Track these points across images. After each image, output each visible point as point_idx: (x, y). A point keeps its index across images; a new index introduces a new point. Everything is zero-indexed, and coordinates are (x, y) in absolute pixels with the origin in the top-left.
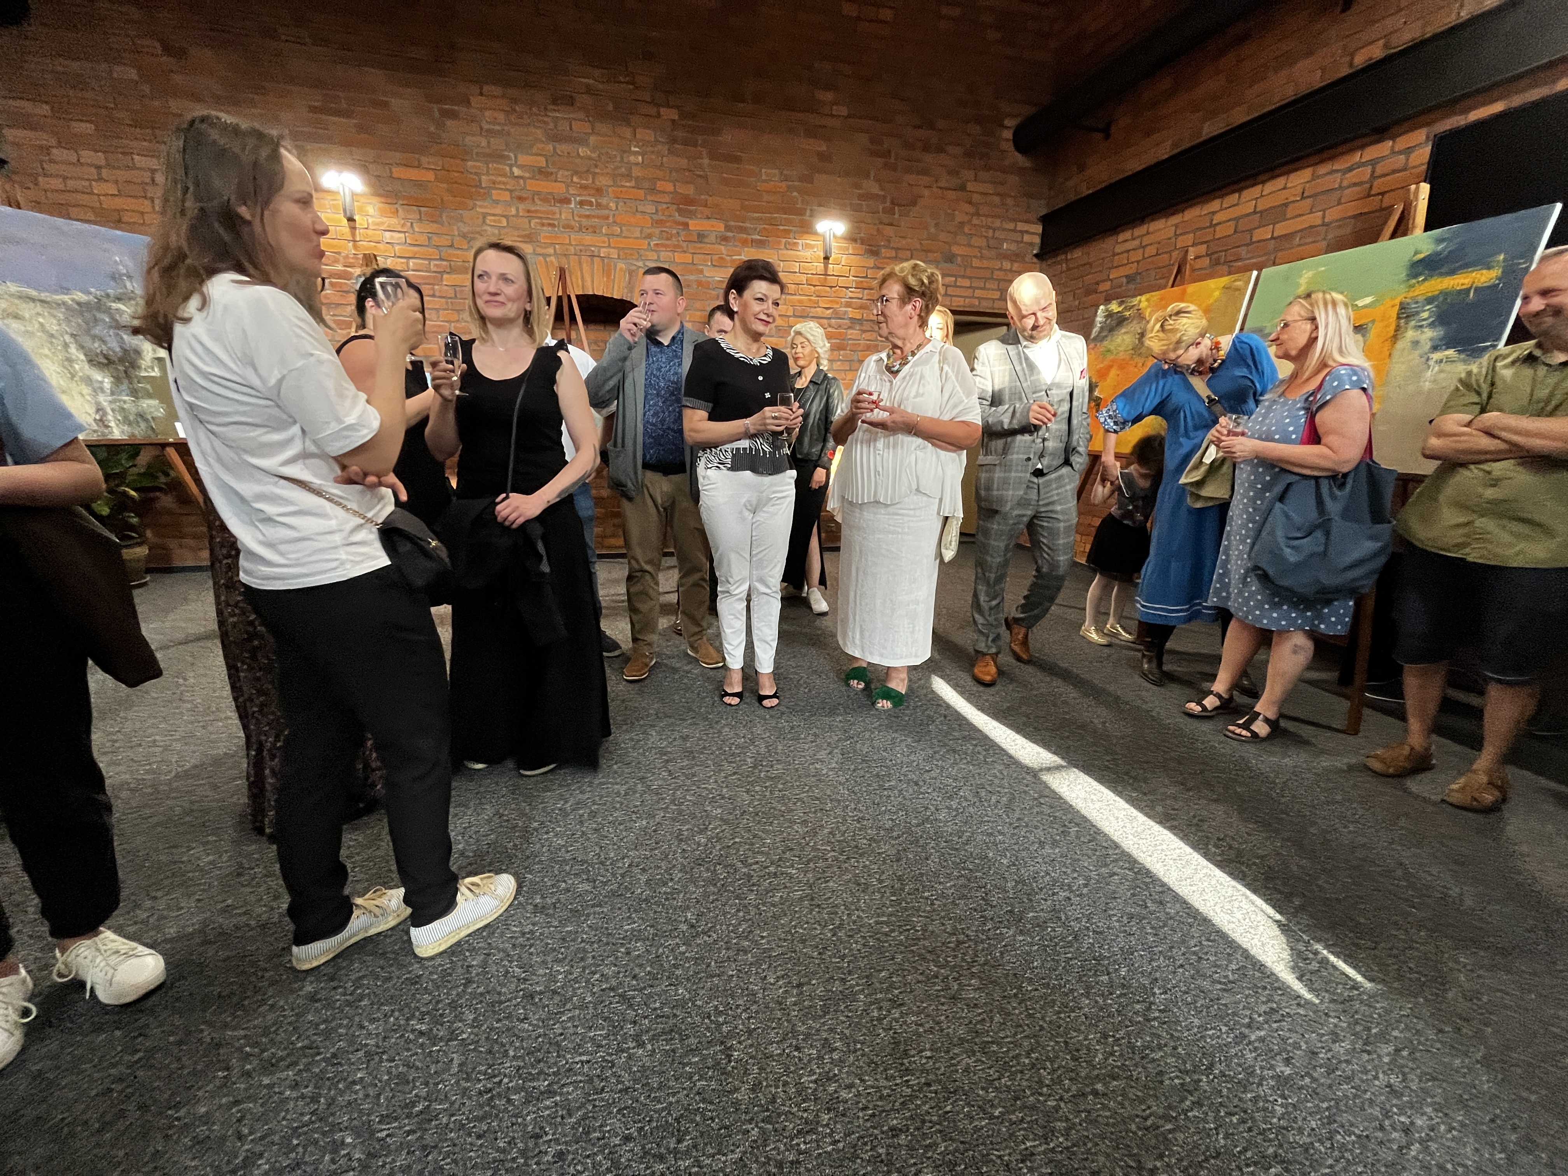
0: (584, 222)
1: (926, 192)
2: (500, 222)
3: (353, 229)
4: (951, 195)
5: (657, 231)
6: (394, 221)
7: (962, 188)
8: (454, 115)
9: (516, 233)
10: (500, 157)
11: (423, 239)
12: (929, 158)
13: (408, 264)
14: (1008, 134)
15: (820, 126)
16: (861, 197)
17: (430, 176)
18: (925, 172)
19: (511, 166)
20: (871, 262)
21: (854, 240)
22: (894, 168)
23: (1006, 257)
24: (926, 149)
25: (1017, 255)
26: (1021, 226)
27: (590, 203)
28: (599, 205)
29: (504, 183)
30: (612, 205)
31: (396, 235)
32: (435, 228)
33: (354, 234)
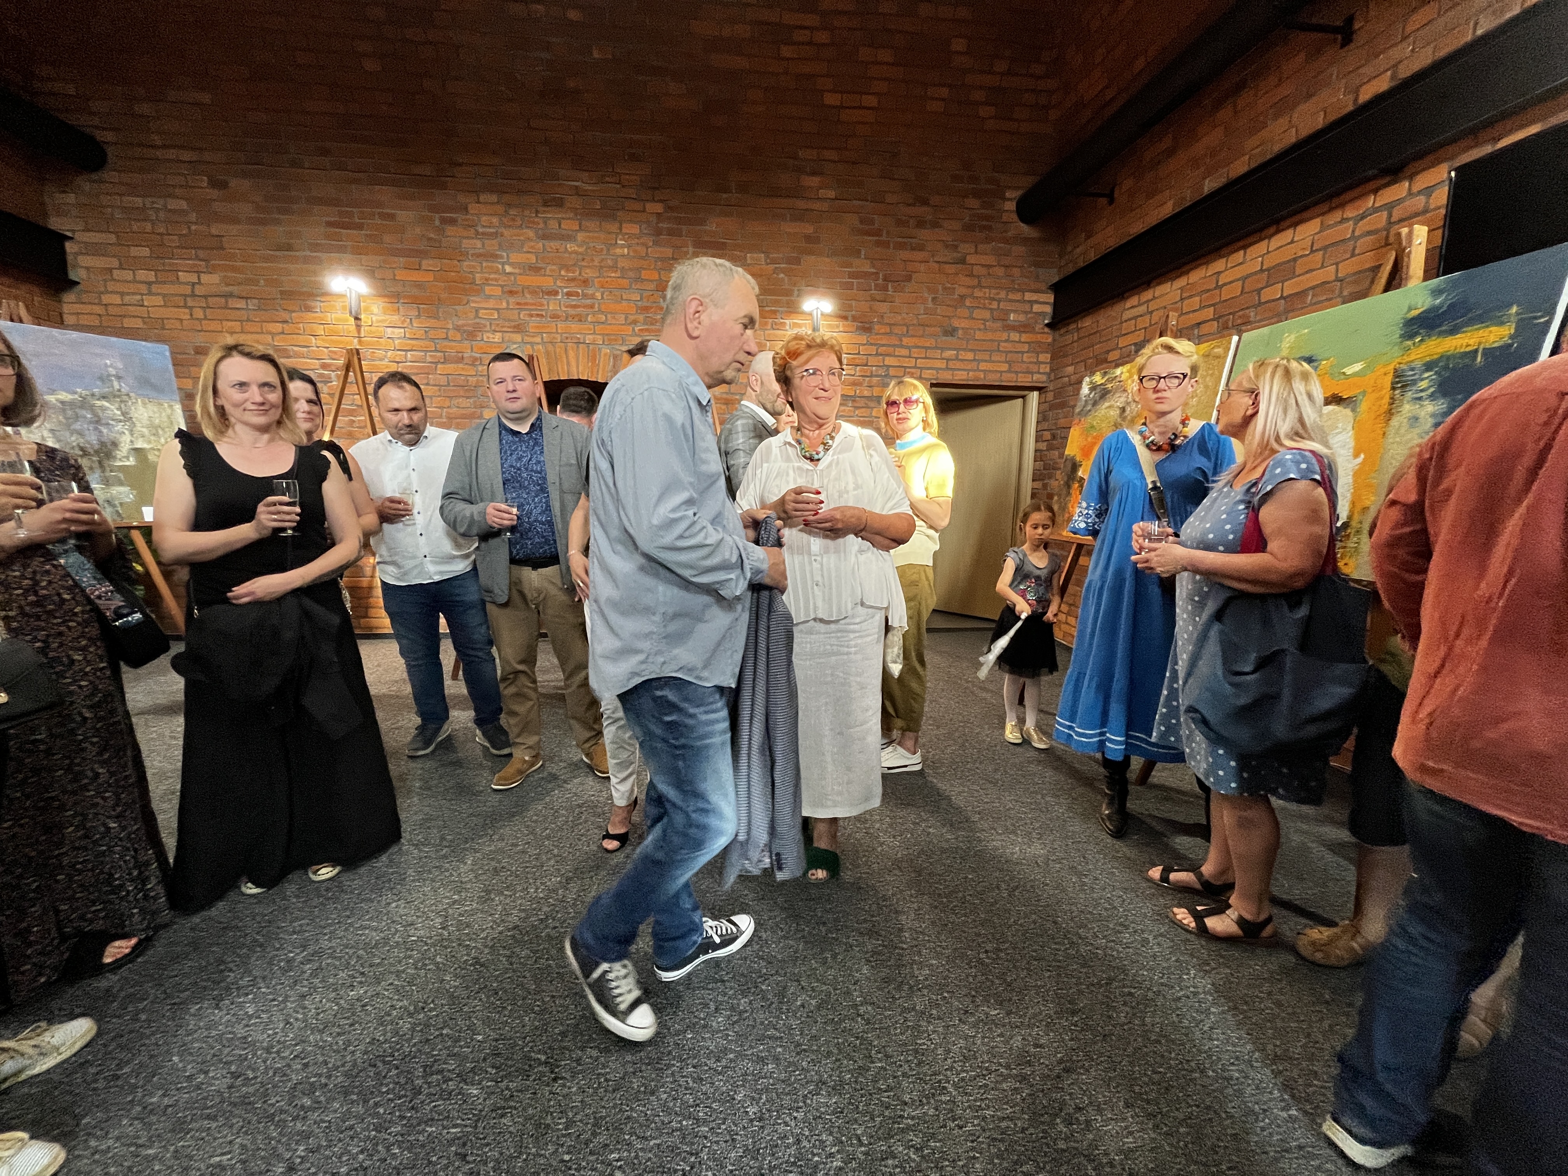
0: (572, 311)
1: (922, 267)
2: (492, 314)
3: (358, 327)
4: (951, 269)
5: (641, 318)
6: (396, 318)
7: (962, 261)
8: (453, 222)
9: (507, 324)
10: (494, 257)
11: (420, 333)
12: (924, 234)
13: (406, 355)
14: (1011, 206)
15: (807, 210)
16: (852, 275)
17: (430, 277)
18: (921, 248)
19: (503, 264)
20: (863, 339)
21: (845, 318)
22: (886, 244)
23: (1013, 328)
24: (921, 224)
25: (1025, 326)
26: (1028, 296)
27: (577, 294)
28: (585, 296)
29: (496, 280)
30: (598, 295)
31: (397, 330)
32: (432, 322)
33: (359, 332)
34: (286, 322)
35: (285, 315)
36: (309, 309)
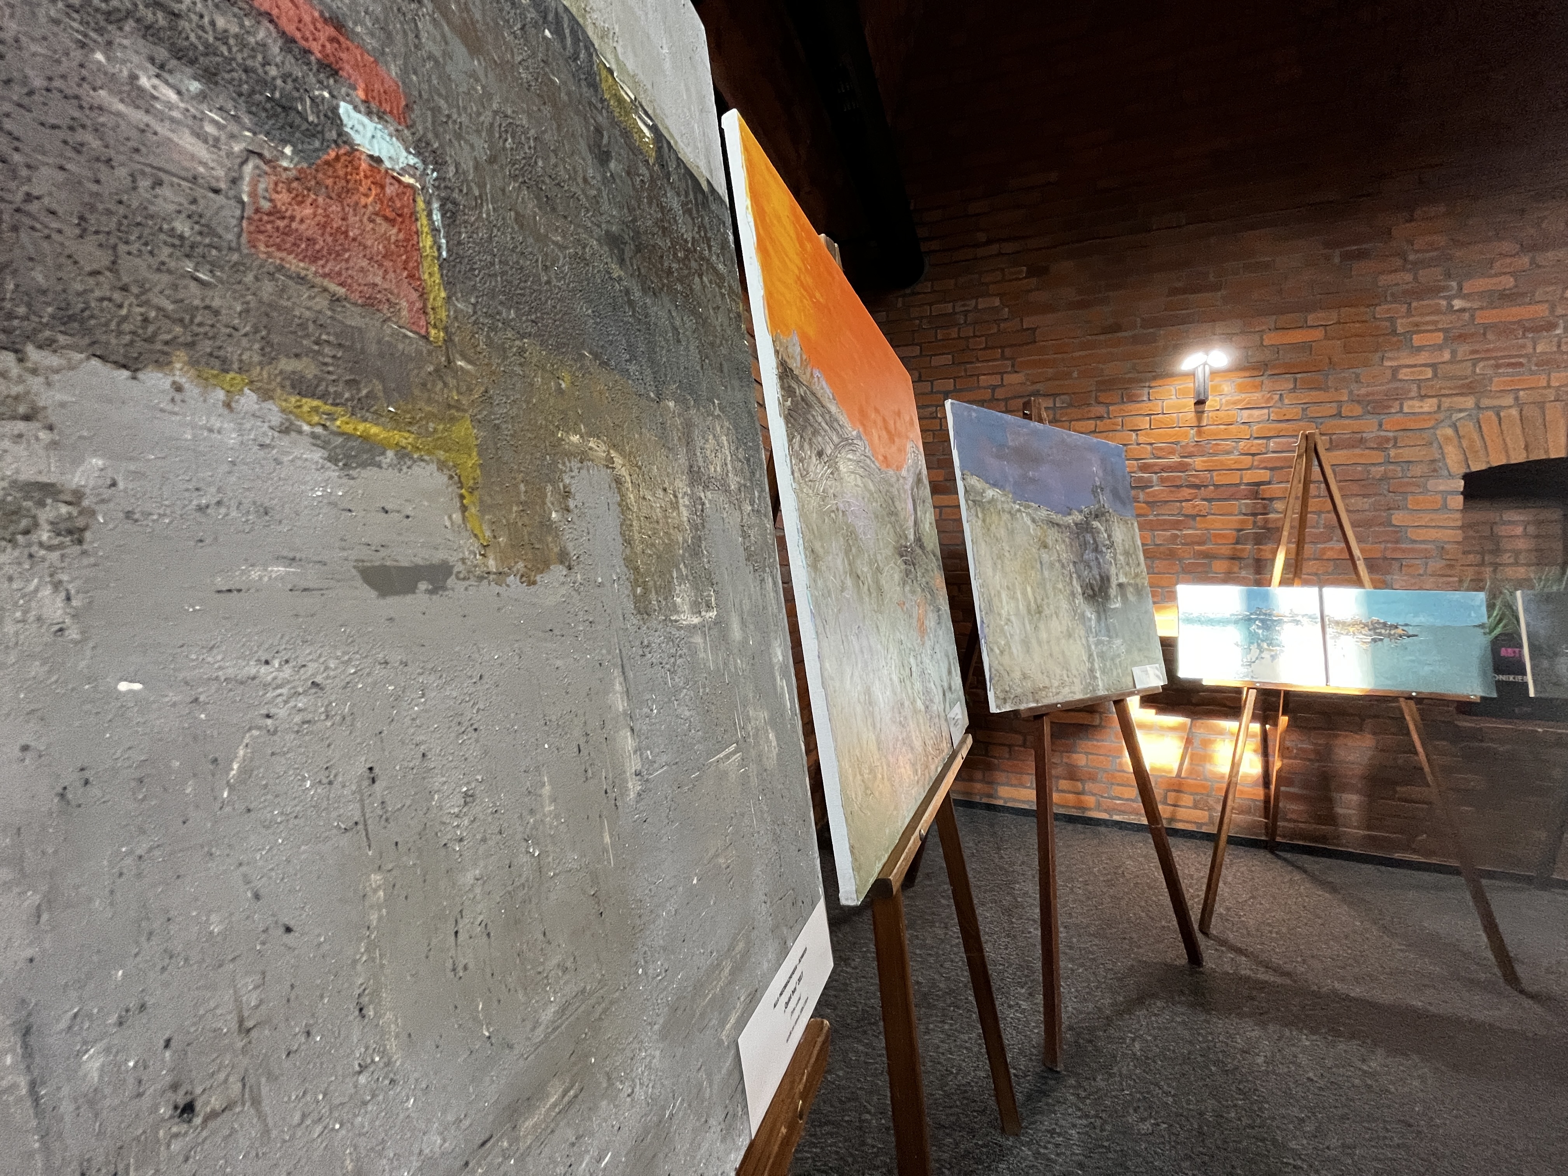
2: (1421, 372)
3: (1199, 414)
6: (1256, 396)
8: (1361, 255)
9: (1449, 384)
10: (1435, 290)
11: (1295, 412)
13: (1267, 445)
17: (1319, 334)
19: (1449, 298)
29: (1435, 323)
31: (1256, 412)
32: (1316, 395)
33: (1199, 419)
34: (1100, 418)
35: (1100, 410)
36: (1133, 399)
